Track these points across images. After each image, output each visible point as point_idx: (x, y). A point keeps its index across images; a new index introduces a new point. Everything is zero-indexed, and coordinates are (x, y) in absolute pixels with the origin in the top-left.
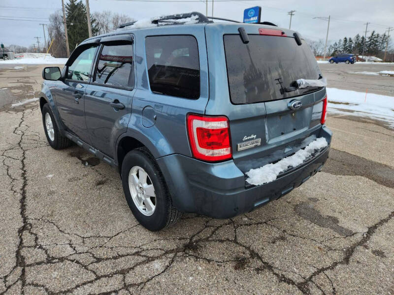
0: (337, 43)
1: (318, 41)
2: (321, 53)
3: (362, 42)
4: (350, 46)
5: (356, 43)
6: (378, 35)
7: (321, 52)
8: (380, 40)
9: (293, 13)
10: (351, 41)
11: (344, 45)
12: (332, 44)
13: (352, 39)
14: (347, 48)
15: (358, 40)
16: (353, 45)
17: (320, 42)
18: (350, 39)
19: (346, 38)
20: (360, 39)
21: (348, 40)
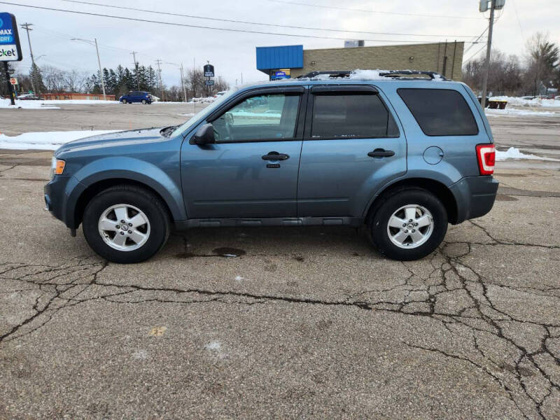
0: (96, 76)
1: (70, 71)
2: (80, 90)
3: (128, 74)
4: (114, 80)
5: (120, 76)
6: (143, 67)
7: (79, 87)
8: (147, 74)
9: (29, 27)
10: (113, 74)
11: (107, 79)
12: (90, 76)
13: (114, 71)
14: (111, 83)
15: (121, 72)
16: (117, 80)
17: (74, 73)
18: (111, 71)
19: (105, 69)
20: (124, 72)
21: (109, 71)
